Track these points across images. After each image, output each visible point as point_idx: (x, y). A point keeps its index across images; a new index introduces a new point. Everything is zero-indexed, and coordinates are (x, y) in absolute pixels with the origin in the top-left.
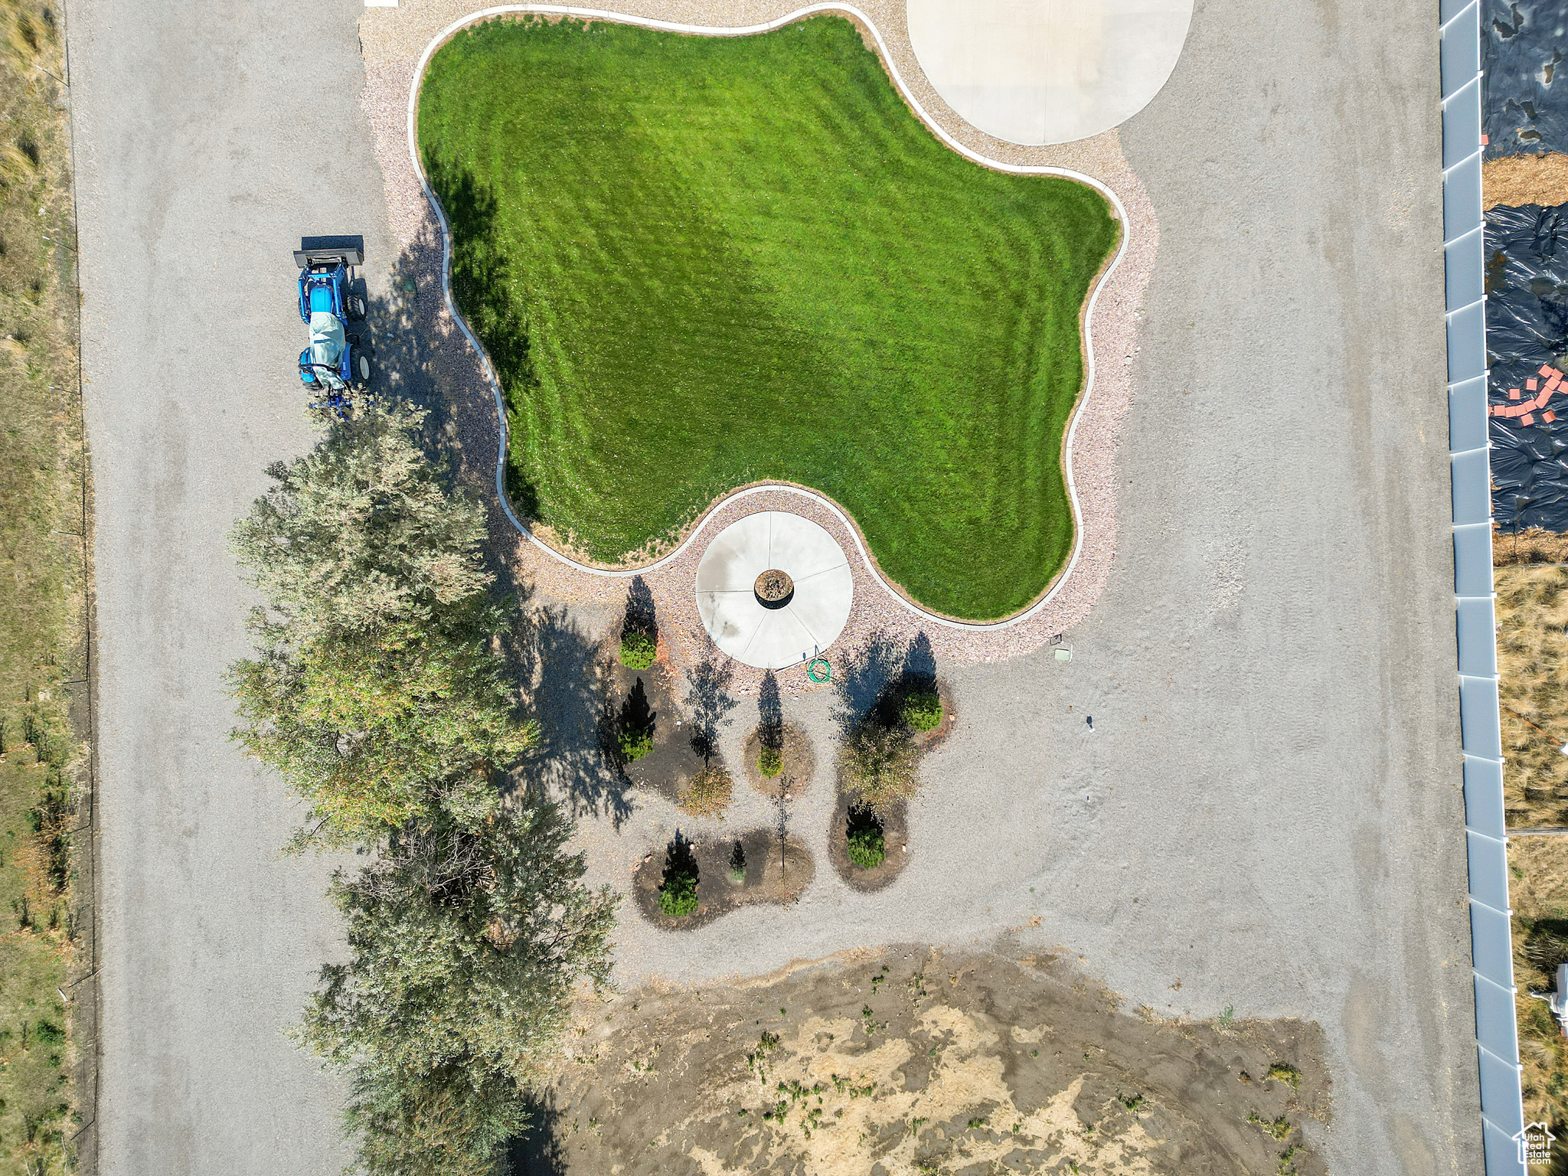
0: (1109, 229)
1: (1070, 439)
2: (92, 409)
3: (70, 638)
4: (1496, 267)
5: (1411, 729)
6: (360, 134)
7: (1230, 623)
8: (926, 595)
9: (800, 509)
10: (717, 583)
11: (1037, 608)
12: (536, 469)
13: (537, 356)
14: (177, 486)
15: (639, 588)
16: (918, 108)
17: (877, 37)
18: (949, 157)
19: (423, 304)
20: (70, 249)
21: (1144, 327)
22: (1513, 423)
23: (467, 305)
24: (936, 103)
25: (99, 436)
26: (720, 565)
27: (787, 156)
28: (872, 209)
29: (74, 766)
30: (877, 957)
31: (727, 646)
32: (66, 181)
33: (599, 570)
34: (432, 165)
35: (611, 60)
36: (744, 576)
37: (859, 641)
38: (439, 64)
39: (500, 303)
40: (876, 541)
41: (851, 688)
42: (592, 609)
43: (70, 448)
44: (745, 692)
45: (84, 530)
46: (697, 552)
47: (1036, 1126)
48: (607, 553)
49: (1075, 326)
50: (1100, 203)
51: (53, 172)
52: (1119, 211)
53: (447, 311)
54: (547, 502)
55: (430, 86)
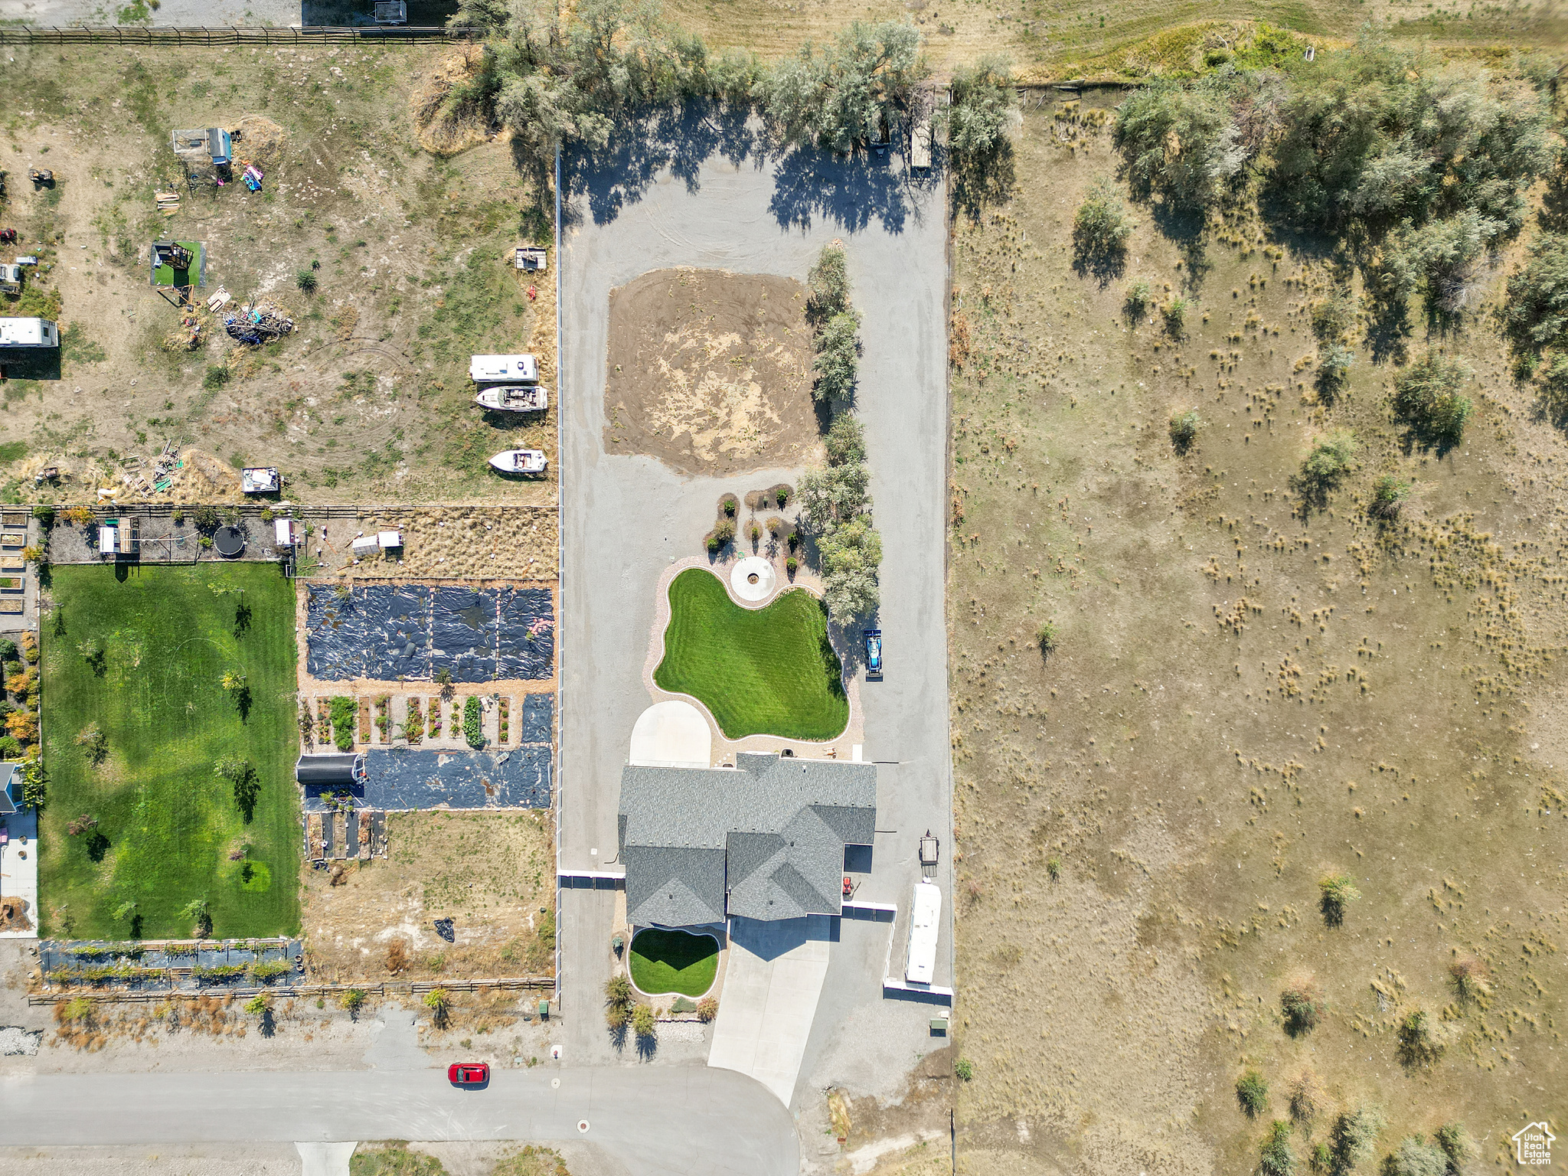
0: (657, 676)
1: (669, 619)
2: (944, 635)
3: (951, 571)
4: (548, 663)
5: (577, 535)
6: (866, 710)
7: (626, 565)
8: (711, 576)
9: (745, 602)
10: (769, 581)
11: (679, 571)
12: (819, 614)
13: (818, 647)
14: (921, 613)
15: (791, 579)
16: (709, 712)
17: (720, 732)
18: (701, 698)
19: (850, 662)
20: (950, 678)
21: (647, 649)
22: (545, 618)
23: (837, 661)
24: (703, 713)
25: (942, 627)
26: (768, 587)
27: (746, 700)
28: (722, 685)
29: (951, 535)
30: (728, 475)
31: (767, 563)
32: (950, 701)
33: (802, 586)
34: (845, 700)
35: (794, 728)
36: (762, 582)
37: (729, 562)
38: (842, 728)
39: (828, 661)
40: (724, 592)
41: (732, 550)
42: (804, 575)
43: (951, 624)
44: (763, 550)
45: (947, 602)
46: (775, 590)
47: (684, 427)
48: (800, 590)
49: (666, 650)
50: (658, 684)
51: (954, 703)
52: (653, 682)
53: (843, 660)
54: (817, 605)
55: (845, 723)
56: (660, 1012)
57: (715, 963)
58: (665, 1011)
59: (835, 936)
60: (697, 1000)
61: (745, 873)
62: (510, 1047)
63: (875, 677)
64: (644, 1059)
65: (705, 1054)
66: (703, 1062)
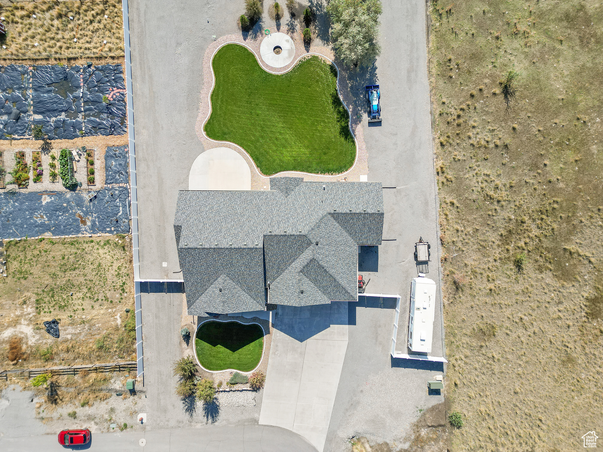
0: (206, 129)
1: (213, 84)
2: (428, 88)
3: (432, 37)
4: (123, 122)
5: (140, 22)
6: (369, 148)
7: (179, 44)
8: (244, 49)
9: (272, 68)
10: (290, 51)
11: (220, 47)
12: (330, 76)
13: (330, 101)
14: (409, 72)
15: (307, 49)
16: (248, 155)
17: (257, 171)
18: (241, 145)
19: (356, 113)
20: (433, 122)
21: (198, 109)
22: (118, 88)
23: (346, 112)
24: (244, 156)
25: (426, 82)
26: (290, 56)
27: (276, 145)
28: (257, 134)
29: (431, 9)
31: (288, 37)
32: (434, 139)
33: (316, 54)
34: (353, 142)
35: (314, 165)
36: (284, 53)
37: (259, 38)
38: (351, 163)
39: (339, 112)
40: (255, 61)
41: (260, 28)
42: (318, 45)
43: (433, 79)
44: (284, 27)
45: (429, 61)
46: (295, 58)
48: (315, 58)
49: (213, 108)
50: (208, 135)
51: (437, 141)
52: (204, 133)
53: (350, 111)
54: (328, 69)
55: (353, 159)
56: (220, 384)
57: (261, 346)
58: (225, 384)
59: (352, 321)
60: (249, 374)
61: (280, 271)
62: (106, 416)
63: (375, 122)
64: (210, 421)
65: (256, 415)
66: (255, 421)
